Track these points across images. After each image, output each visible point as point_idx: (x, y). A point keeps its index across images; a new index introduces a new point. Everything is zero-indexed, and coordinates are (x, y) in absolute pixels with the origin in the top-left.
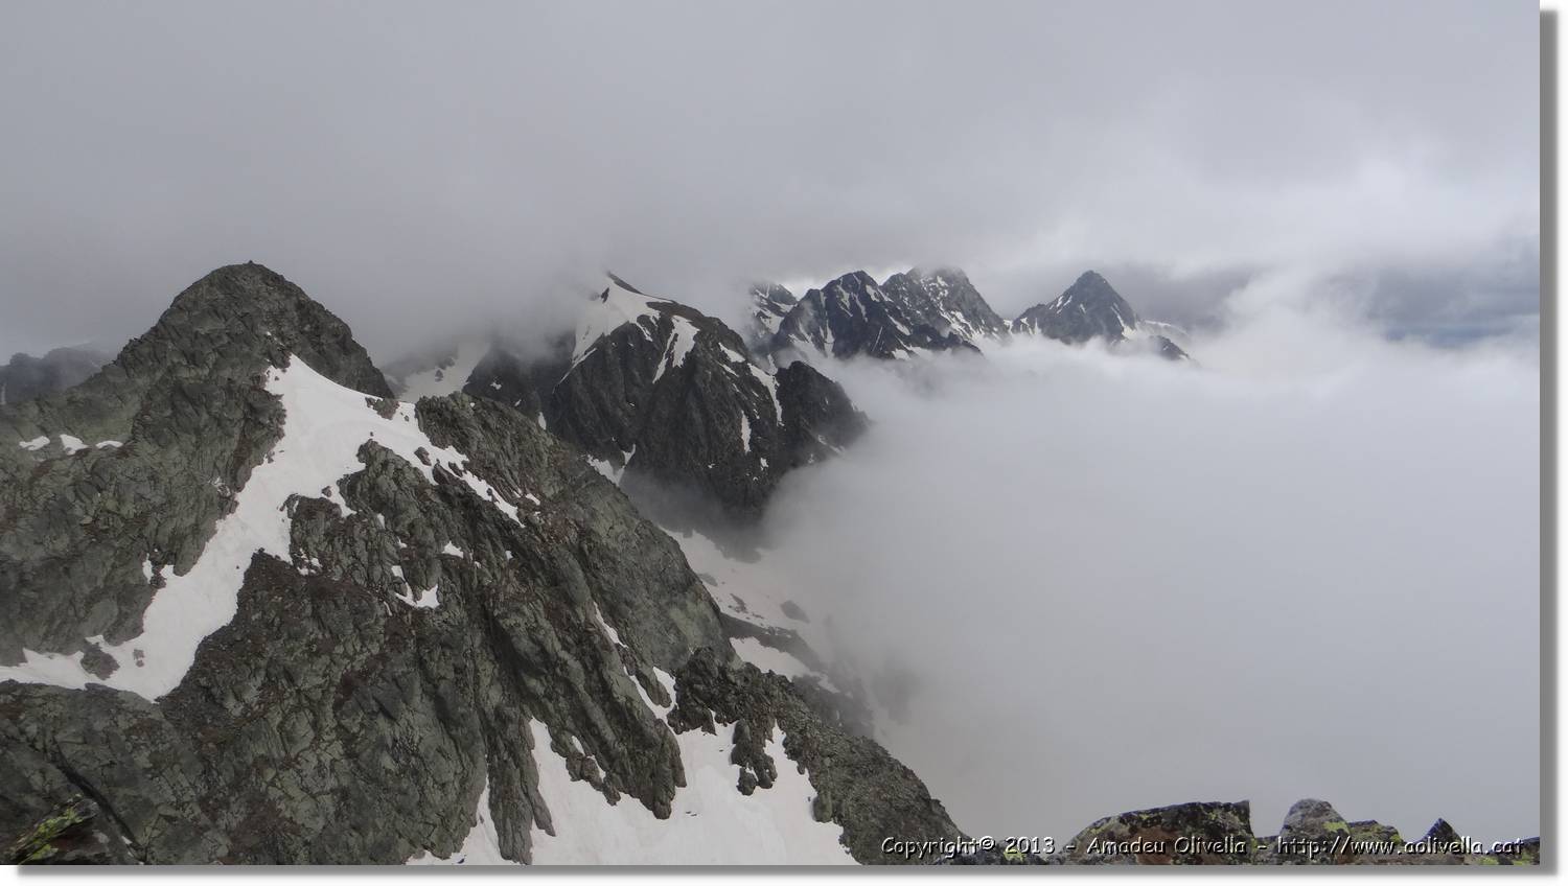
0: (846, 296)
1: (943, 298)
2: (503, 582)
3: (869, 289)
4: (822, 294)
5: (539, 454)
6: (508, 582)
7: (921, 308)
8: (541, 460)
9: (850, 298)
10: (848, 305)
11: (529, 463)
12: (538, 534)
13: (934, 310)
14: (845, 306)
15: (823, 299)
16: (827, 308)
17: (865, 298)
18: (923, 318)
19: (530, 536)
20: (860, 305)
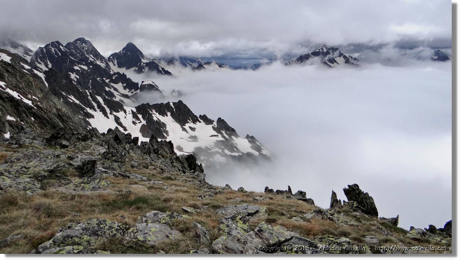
0: (53, 49)
1: (85, 50)
2: (35, 129)
3: (61, 47)
4: (44, 49)
5: (31, 82)
6: (36, 128)
7: (78, 53)
8: (32, 84)
9: (55, 50)
10: (54, 52)
11: (29, 85)
12: (42, 110)
13: (83, 54)
14: (53, 53)
15: (45, 50)
16: (47, 53)
17: (60, 50)
18: (80, 57)
19: (40, 112)
20: (58, 52)
